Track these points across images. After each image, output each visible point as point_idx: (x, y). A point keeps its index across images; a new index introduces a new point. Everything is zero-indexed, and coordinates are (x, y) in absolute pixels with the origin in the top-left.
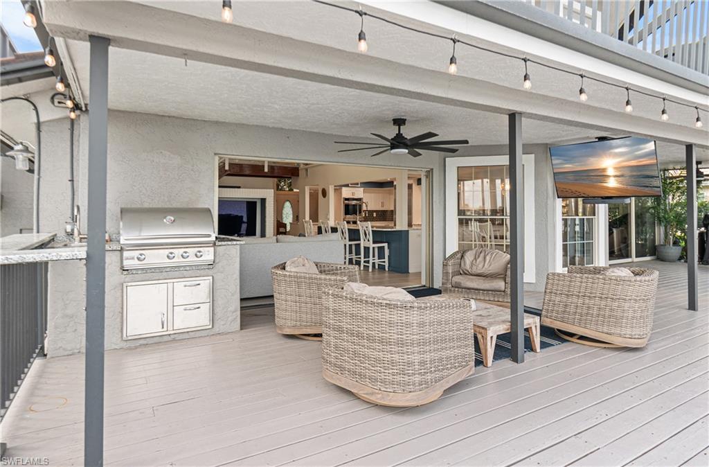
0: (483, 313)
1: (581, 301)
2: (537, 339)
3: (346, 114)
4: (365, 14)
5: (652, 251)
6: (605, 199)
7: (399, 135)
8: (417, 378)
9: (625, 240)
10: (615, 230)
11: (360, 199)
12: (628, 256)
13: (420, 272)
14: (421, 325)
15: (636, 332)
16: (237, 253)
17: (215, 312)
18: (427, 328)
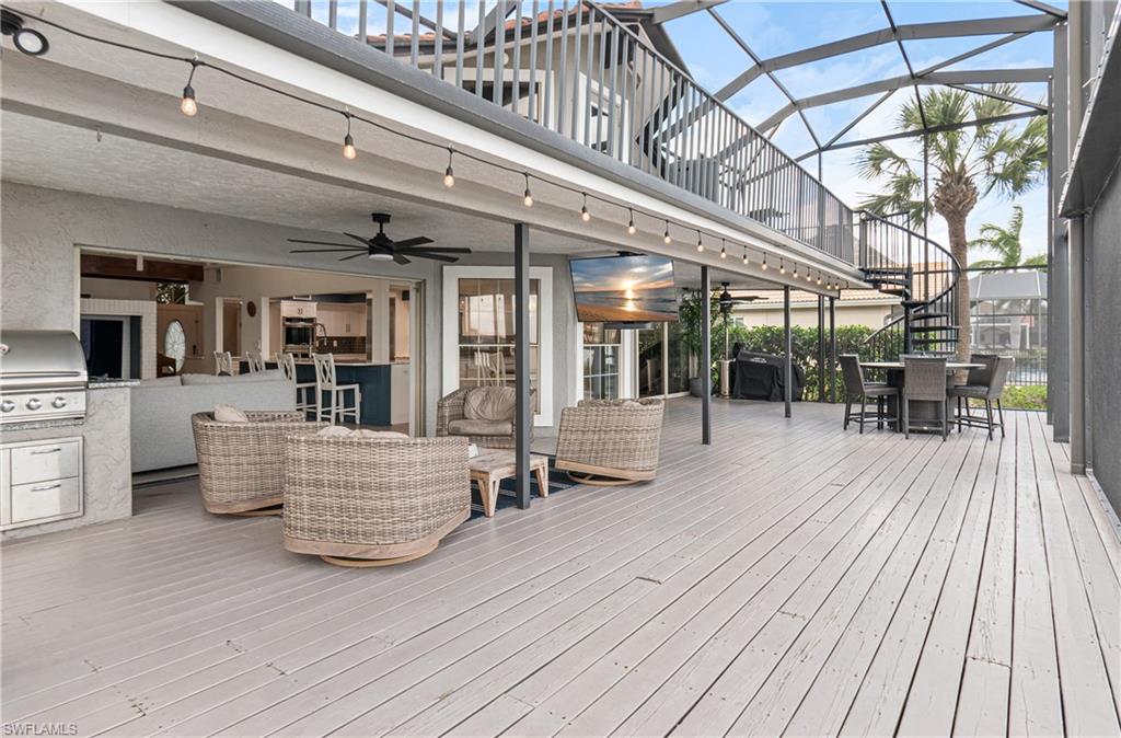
0: (487, 458)
1: (596, 437)
2: (545, 484)
3: (305, 203)
4: (353, 116)
5: (685, 385)
6: (629, 324)
7: (381, 238)
8: (421, 524)
9: (658, 374)
10: (648, 362)
11: (311, 320)
12: (660, 392)
13: (408, 424)
14: (424, 463)
15: (648, 464)
16: (125, 399)
17: (88, 491)
18: (430, 467)
